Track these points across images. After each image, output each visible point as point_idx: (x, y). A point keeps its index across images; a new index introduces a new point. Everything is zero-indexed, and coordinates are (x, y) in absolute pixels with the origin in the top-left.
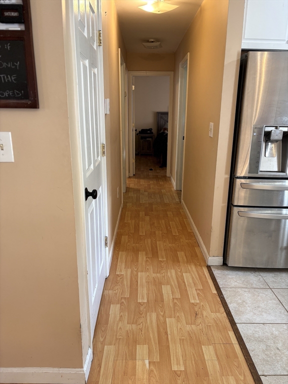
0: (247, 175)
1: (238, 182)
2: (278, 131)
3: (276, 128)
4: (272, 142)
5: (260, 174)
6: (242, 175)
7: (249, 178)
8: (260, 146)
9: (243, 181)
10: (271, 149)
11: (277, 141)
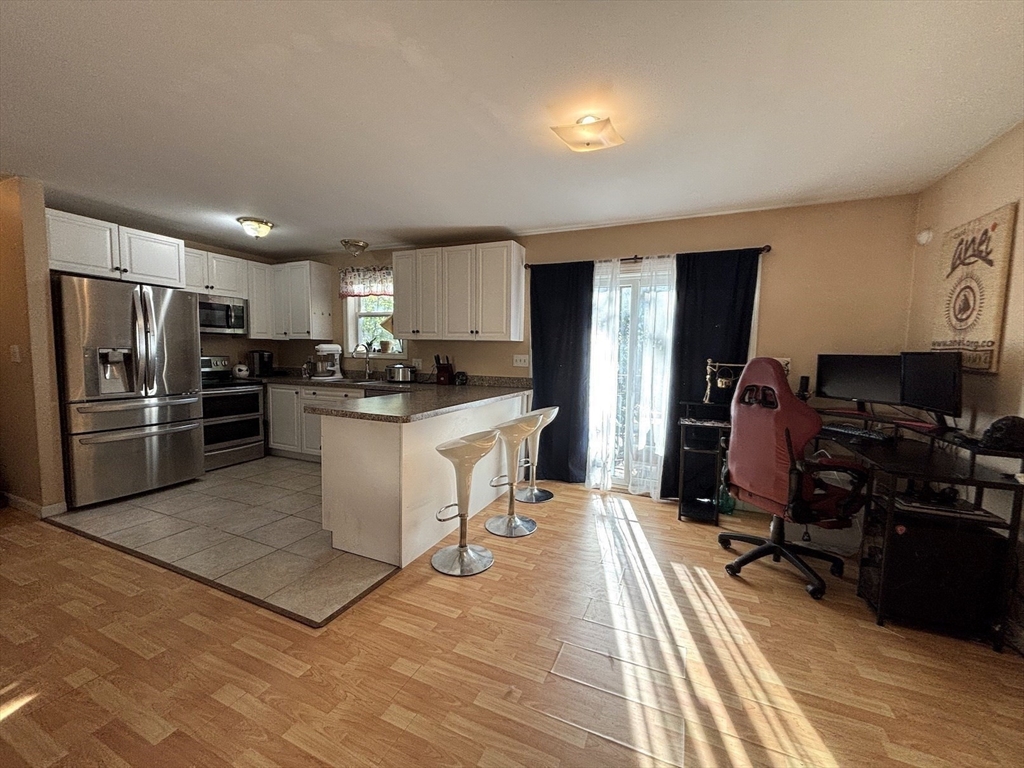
0: (85, 398)
1: (73, 407)
2: (116, 353)
3: (114, 349)
4: (112, 363)
5: (102, 397)
6: (76, 399)
7: (88, 401)
8: (96, 368)
9: (79, 405)
10: (112, 371)
11: (118, 362)
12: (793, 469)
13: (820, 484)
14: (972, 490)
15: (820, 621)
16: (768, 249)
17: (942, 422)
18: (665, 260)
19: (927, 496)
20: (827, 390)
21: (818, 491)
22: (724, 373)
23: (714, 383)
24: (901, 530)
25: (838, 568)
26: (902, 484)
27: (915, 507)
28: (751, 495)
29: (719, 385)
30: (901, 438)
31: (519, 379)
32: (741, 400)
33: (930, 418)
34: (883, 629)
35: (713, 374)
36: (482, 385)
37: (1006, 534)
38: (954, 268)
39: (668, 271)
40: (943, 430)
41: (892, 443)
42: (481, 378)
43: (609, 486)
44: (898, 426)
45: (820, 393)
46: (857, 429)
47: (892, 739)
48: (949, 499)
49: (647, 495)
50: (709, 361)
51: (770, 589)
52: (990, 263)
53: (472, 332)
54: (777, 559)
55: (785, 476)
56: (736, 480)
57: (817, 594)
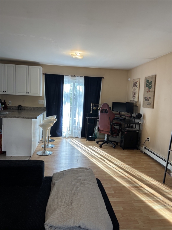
12: (111, 124)
13: (115, 128)
14: (135, 125)
15: (115, 151)
16: (103, 78)
17: (131, 115)
18: (82, 77)
19: (129, 127)
20: (114, 110)
21: (114, 129)
22: (95, 106)
23: (93, 108)
24: (126, 133)
25: (117, 144)
26: (126, 125)
27: (128, 129)
28: (103, 131)
29: (94, 109)
30: (126, 119)
31: (40, 108)
32: (101, 112)
33: (130, 114)
34: (124, 150)
35: (92, 106)
36: (28, 110)
37: (138, 131)
38: (133, 87)
39: (82, 80)
40: (131, 116)
41: (125, 119)
42: (27, 107)
43: (68, 136)
44: (126, 116)
45: (113, 110)
46: (119, 117)
47: (125, 159)
48: (132, 127)
49: (77, 137)
50: (92, 103)
51: (107, 148)
52: (137, 87)
53: (27, 93)
54: (107, 144)
55: (109, 126)
56: (100, 129)
57: (114, 147)
